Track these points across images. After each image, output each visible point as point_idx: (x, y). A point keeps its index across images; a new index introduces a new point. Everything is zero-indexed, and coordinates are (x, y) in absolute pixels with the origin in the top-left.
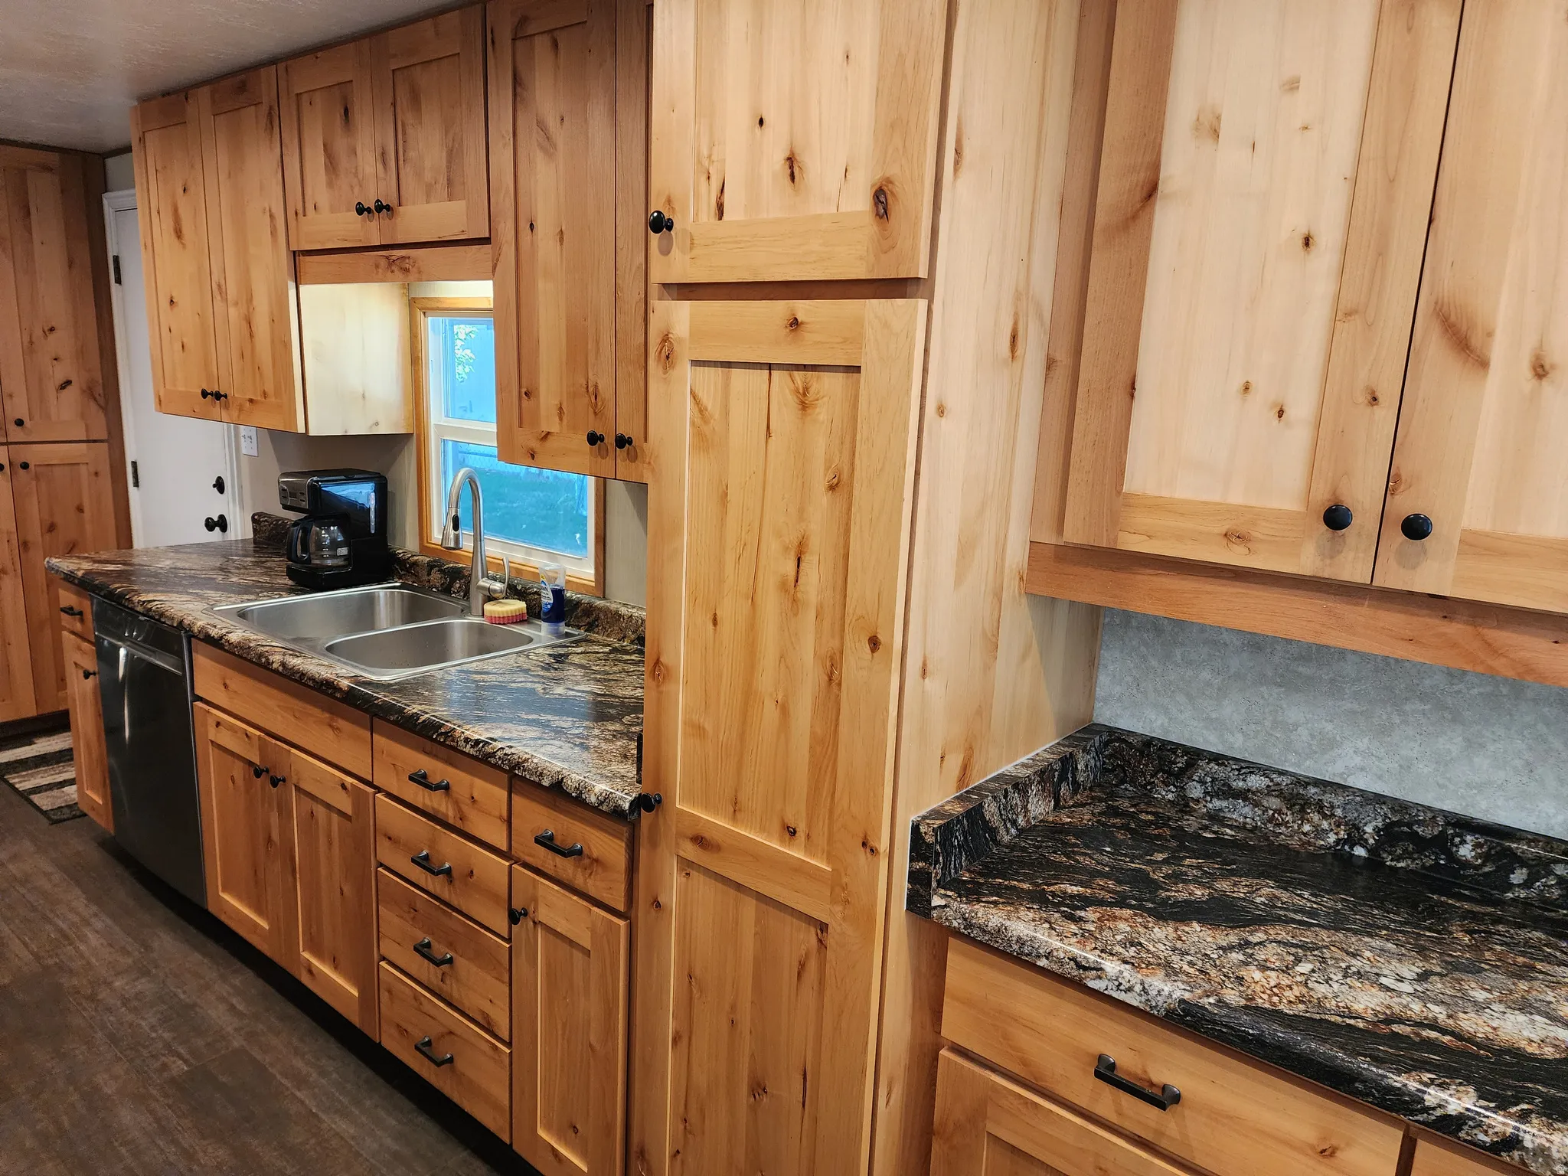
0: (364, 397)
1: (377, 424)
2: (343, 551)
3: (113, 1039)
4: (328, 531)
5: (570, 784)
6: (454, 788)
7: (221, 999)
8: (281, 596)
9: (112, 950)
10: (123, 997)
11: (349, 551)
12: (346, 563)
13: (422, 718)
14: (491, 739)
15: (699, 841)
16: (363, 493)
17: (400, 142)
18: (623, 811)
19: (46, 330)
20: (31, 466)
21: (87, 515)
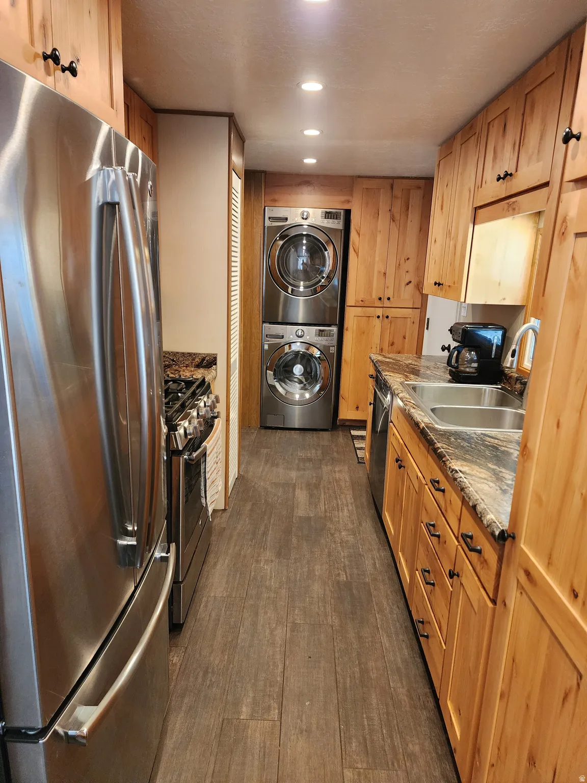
0: (499, 284)
1: (504, 299)
2: (475, 365)
3: (329, 555)
4: (470, 354)
5: (479, 508)
6: (446, 493)
7: (373, 559)
8: (439, 382)
9: (349, 519)
10: (341, 540)
11: (478, 365)
12: (476, 371)
13: (439, 451)
14: (461, 471)
15: (528, 574)
16: (495, 336)
17: (523, 135)
18: (495, 535)
19: (406, 259)
20: (390, 317)
21: (406, 340)
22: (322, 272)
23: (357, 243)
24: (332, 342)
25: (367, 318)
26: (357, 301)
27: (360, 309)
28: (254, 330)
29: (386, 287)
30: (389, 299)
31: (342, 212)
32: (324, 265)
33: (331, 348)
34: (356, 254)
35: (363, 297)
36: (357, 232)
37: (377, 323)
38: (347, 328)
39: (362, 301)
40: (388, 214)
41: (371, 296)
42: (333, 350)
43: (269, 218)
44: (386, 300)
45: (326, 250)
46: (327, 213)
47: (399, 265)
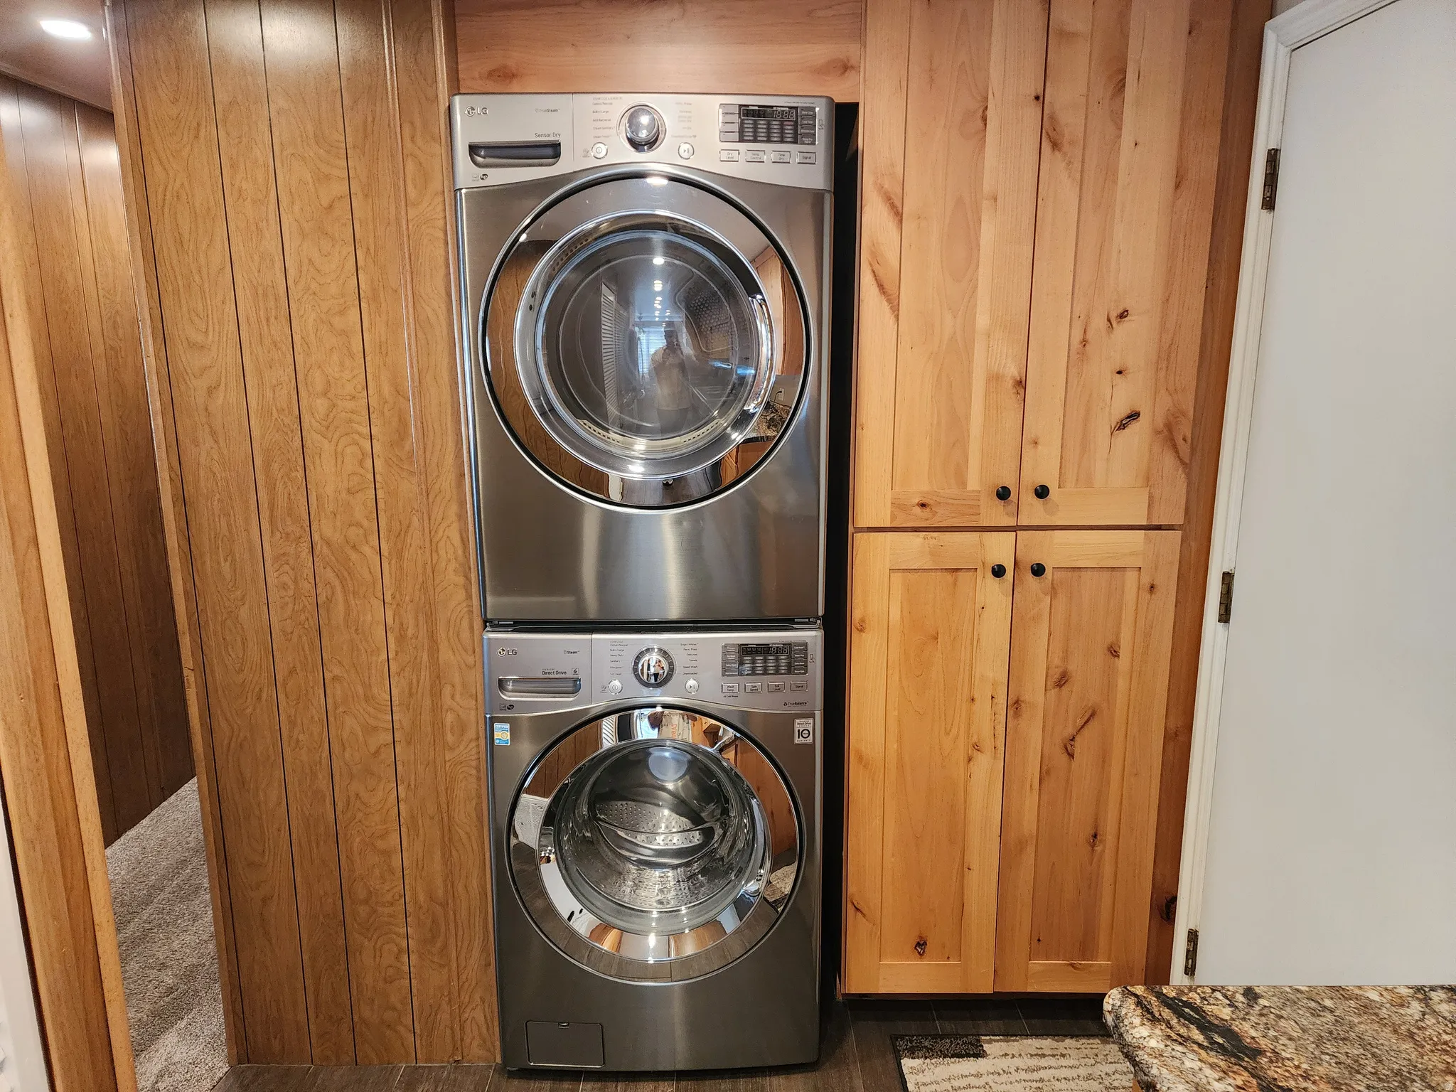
19: (1114, 315)
20: (1048, 572)
21: (1123, 662)
22: (740, 388)
23: (891, 256)
24: (799, 697)
25: (949, 577)
26: (898, 506)
27: (916, 540)
28: (445, 655)
29: (1025, 442)
30: (1042, 492)
31: (821, 111)
32: (749, 357)
33: (799, 725)
34: (889, 301)
35: (925, 487)
36: (893, 206)
37: (994, 594)
38: (863, 620)
39: (923, 505)
40: (1032, 113)
41: (963, 484)
42: (809, 730)
43: (473, 149)
44: (1028, 498)
45: (753, 289)
46: (746, 111)
47: (1084, 342)
